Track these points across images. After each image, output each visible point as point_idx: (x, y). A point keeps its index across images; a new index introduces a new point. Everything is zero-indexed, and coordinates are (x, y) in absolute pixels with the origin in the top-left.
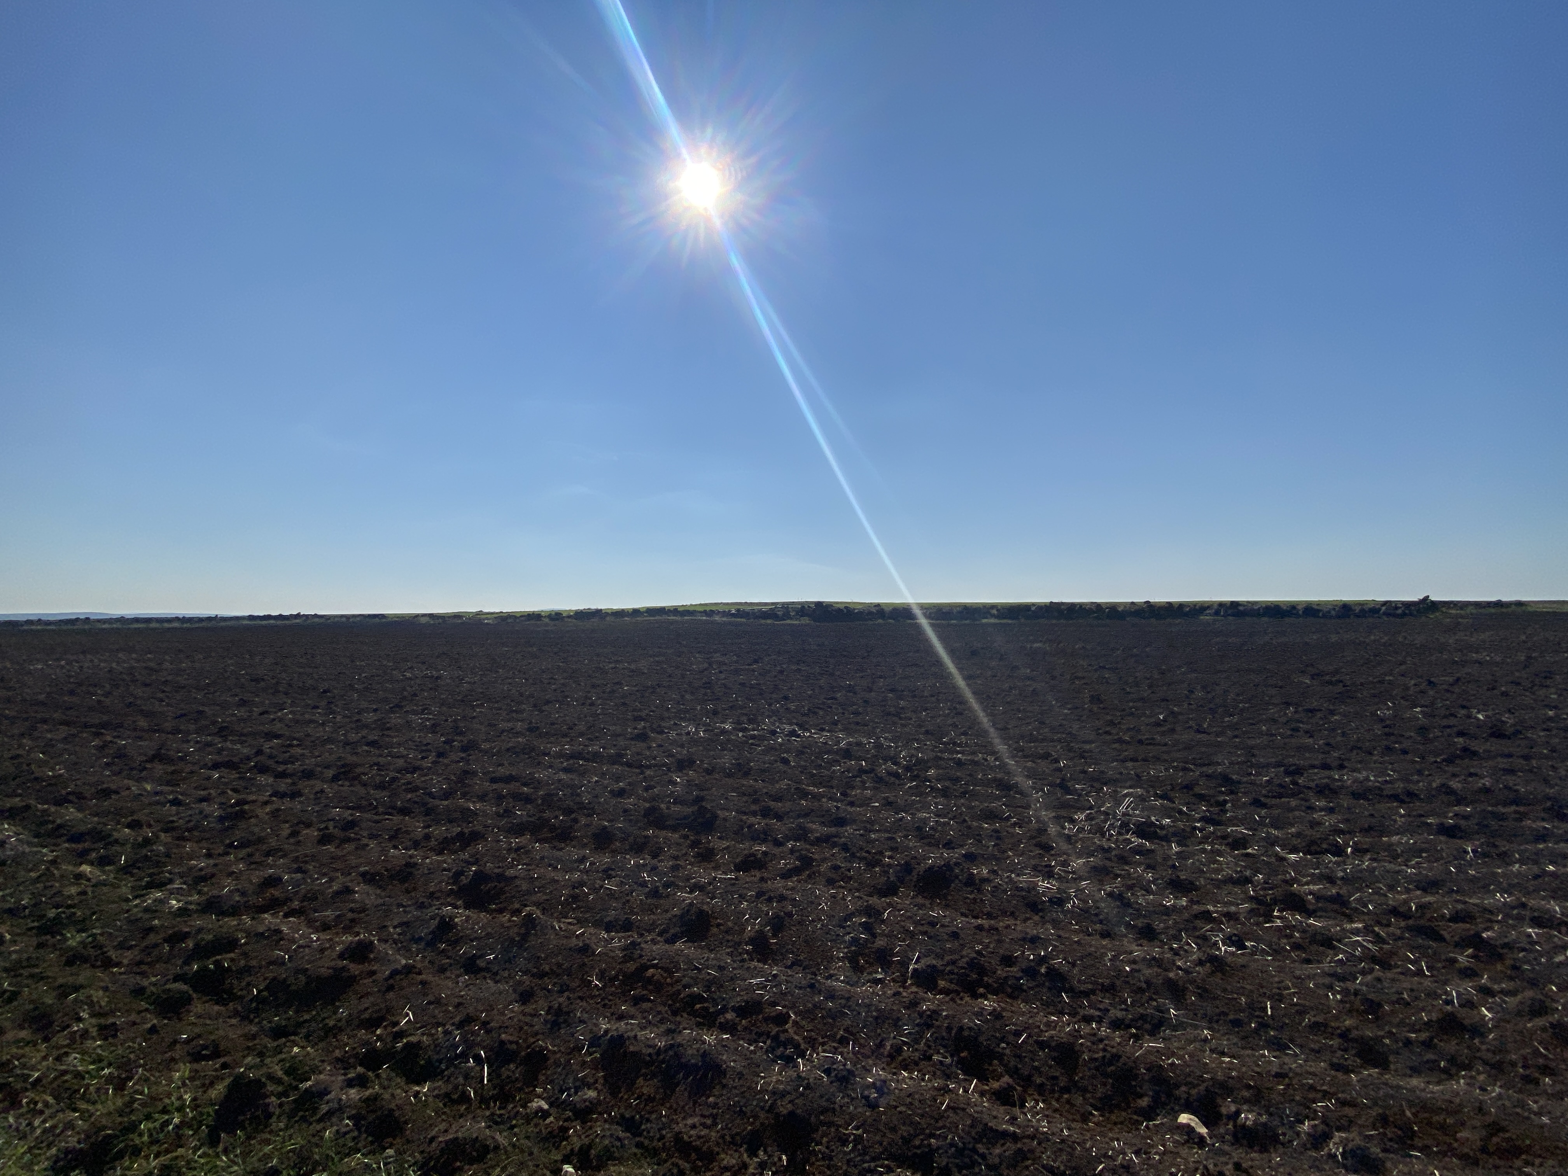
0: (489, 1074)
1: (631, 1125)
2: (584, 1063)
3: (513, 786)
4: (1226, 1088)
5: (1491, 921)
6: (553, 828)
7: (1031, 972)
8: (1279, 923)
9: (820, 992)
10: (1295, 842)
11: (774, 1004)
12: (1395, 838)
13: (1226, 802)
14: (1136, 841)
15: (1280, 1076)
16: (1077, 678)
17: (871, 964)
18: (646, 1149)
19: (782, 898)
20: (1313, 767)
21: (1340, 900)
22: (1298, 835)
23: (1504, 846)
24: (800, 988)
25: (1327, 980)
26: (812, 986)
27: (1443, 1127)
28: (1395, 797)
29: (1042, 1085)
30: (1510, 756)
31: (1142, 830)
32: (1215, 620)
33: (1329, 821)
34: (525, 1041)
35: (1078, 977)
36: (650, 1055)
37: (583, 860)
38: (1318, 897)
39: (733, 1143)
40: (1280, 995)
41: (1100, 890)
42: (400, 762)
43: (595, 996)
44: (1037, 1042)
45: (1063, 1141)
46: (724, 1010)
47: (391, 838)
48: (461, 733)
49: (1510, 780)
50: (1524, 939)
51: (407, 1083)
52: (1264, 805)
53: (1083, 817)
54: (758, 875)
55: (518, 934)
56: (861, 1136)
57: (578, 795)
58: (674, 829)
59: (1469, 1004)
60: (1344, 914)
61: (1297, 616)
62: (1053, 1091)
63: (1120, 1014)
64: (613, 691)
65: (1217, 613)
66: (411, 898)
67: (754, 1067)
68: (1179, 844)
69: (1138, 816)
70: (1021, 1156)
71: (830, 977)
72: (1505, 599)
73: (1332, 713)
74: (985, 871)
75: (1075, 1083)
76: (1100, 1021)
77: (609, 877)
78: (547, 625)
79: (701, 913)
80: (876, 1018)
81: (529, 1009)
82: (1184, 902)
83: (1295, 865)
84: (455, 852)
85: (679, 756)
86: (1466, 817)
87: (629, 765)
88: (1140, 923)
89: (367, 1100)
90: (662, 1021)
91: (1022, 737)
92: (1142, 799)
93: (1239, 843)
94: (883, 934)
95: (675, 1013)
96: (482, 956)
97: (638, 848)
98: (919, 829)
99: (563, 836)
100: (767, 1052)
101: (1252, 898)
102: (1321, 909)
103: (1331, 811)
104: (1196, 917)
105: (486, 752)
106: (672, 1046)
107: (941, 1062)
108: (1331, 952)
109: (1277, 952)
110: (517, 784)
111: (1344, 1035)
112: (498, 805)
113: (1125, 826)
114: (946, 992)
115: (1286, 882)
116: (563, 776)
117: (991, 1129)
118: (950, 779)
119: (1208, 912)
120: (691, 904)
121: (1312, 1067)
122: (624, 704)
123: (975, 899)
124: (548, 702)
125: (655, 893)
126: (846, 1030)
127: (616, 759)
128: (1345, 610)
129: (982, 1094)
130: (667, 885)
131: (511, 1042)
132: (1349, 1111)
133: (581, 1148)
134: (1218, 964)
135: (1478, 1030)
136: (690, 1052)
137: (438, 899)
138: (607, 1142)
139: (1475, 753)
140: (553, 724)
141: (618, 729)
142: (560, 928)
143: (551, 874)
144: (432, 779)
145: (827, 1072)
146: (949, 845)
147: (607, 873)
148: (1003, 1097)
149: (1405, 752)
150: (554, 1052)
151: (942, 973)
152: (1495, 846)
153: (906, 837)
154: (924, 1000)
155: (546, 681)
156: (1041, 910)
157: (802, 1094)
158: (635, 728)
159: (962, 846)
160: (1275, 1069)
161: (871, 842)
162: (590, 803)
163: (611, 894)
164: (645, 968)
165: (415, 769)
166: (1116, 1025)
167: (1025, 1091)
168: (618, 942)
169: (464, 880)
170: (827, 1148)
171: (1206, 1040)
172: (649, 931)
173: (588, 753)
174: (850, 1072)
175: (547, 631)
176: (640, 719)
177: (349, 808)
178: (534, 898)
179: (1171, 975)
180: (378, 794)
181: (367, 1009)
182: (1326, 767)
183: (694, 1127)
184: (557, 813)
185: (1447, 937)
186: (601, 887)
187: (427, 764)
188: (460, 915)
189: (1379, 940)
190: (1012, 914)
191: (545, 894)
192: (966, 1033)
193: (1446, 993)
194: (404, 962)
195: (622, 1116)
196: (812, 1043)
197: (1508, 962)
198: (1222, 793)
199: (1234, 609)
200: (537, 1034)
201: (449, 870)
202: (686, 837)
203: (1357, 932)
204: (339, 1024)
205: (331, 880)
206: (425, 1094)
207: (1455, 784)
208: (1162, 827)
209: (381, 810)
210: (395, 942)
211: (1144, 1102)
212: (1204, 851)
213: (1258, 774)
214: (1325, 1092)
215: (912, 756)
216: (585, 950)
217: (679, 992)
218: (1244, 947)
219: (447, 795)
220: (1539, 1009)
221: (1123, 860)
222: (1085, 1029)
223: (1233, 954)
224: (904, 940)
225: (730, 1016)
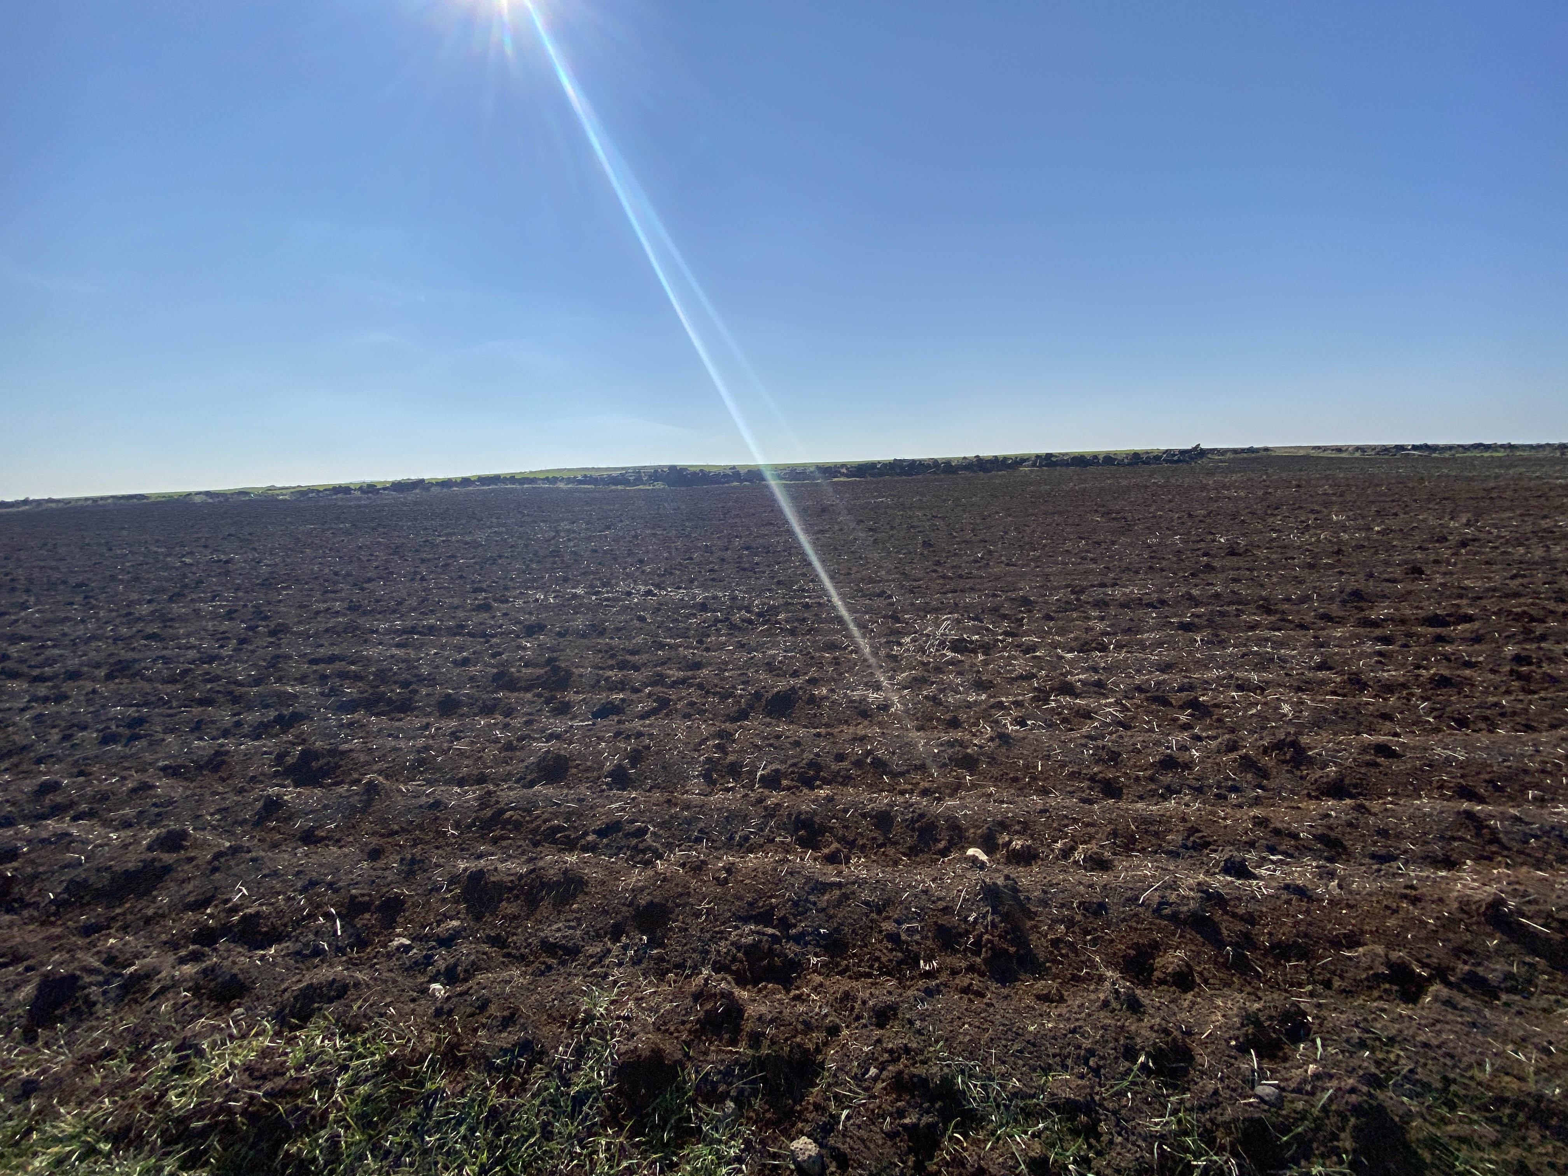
0: (342, 927)
1: (497, 941)
2: (444, 899)
3: (338, 665)
4: (1003, 825)
5: (1205, 689)
6: (390, 702)
7: (859, 763)
8: (1053, 704)
9: (676, 805)
10: (1073, 644)
11: (633, 821)
12: (1146, 635)
13: (1023, 618)
14: (950, 654)
15: (1043, 811)
16: (913, 527)
17: (723, 777)
18: (514, 957)
19: (639, 735)
20: (1093, 586)
21: (1099, 684)
22: (1076, 639)
23: (1224, 634)
24: (657, 805)
25: (1083, 741)
26: (669, 801)
27: (1156, 834)
28: (1150, 605)
29: (864, 846)
30: (1239, 569)
31: (958, 646)
32: (1031, 471)
33: (1099, 626)
34: (378, 892)
35: (897, 763)
36: (512, 881)
37: (427, 726)
38: (1084, 683)
39: (598, 936)
40: (1049, 756)
41: (918, 695)
42: (192, 654)
43: (451, 844)
44: (860, 814)
45: (877, 881)
46: (586, 834)
47: (192, 731)
48: (266, 618)
49: (1236, 587)
50: (1228, 698)
51: (250, 951)
52: (1052, 619)
53: (908, 640)
54: (616, 719)
55: (360, 801)
56: (713, 909)
57: (416, 668)
58: (527, 689)
59: (1184, 748)
60: (1103, 694)
61: (1098, 464)
62: (873, 848)
63: (927, 785)
64: (447, 565)
65: (1034, 465)
66: (229, 785)
67: (614, 874)
68: (984, 654)
69: (954, 635)
70: (845, 897)
71: (687, 792)
72: (1255, 446)
73: (1113, 543)
74: (825, 692)
75: (889, 839)
76: (911, 792)
77: (458, 739)
78: (359, 499)
79: (558, 757)
80: (727, 817)
81: (381, 863)
82: (984, 697)
83: (1071, 662)
84: (277, 735)
85: (526, 623)
86: (1198, 616)
87: (470, 634)
88: (948, 716)
89: (205, 971)
90: (523, 853)
91: (862, 580)
92: (958, 621)
93: (1031, 648)
94: (734, 752)
95: (536, 844)
96: (321, 827)
97: (488, 710)
98: (768, 664)
99: (405, 707)
100: (627, 860)
101: (1036, 688)
102: (1085, 692)
103: (1102, 619)
104: (992, 707)
105: (300, 634)
106: (534, 870)
107: (782, 842)
108: (1089, 721)
109: (1050, 725)
110: (343, 663)
111: (1092, 779)
112: (321, 685)
113: (942, 644)
114: (789, 788)
115: (1062, 674)
116: (395, 651)
117: (821, 883)
118: (797, 620)
119: (1002, 703)
120: (548, 752)
121: (1067, 802)
122: (461, 577)
123: (815, 714)
124: (370, 580)
125: (509, 747)
126: (701, 831)
127: (458, 630)
128: (1136, 459)
129: (815, 860)
130: (521, 739)
131: (363, 895)
132: (1091, 830)
133: (447, 967)
134: (1004, 738)
135: (1188, 766)
136: (552, 872)
137: (262, 782)
138: (473, 957)
139: (1213, 568)
140: (378, 601)
141: (456, 601)
142: (408, 790)
143: (391, 742)
144: (236, 667)
145: (683, 865)
146: (795, 674)
147: (455, 736)
148: (832, 859)
149: (1162, 570)
150: (412, 896)
151: (785, 775)
152: (1218, 636)
153: (757, 671)
154: (769, 797)
155: (365, 559)
156: (871, 716)
157: (660, 886)
158: (476, 599)
159: (806, 674)
160: (1039, 807)
161: (723, 679)
162: (429, 675)
163: (461, 754)
164: (502, 812)
165: (211, 659)
166: (925, 793)
167: (850, 851)
168: (472, 794)
169: (289, 760)
170: (683, 922)
171: (991, 795)
172: (505, 781)
173: (424, 626)
174: (703, 862)
175: (360, 506)
176: (481, 590)
177: (132, 706)
178: (375, 767)
179: (969, 751)
180: (169, 688)
181: (190, 892)
182: (1103, 585)
183: (559, 930)
184: (393, 687)
185: (1174, 702)
186: (450, 749)
187: (224, 652)
188: (290, 794)
189: (1125, 709)
190: (846, 722)
191: (389, 762)
192: (803, 817)
193: (1168, 741)
194: (228, 844)
195: (488, 936)
196: (670, 847)
197: (1215, 717)
198: (1021, 611)
199: (1048, 461)
200: (392, 882)
201: (271, 753)
202: (539, 695)
203: (1109, 705)
204: (160, 911)
205: (123, 778)
206: (272, 956)
207: (1195, 592)
208: (972, 642)
209: (174, 704)
210: (214, 828)
211: (942, 845)
212: (1002, 657)
213: (1051, 594)
214: (1074, 819)
215: (764, 604)
216: (437, 805)
217: (539, 827)
218: (1027, 725)
219: (257, 682)
220: (1232, 747)
221: (938, 670)
222: (900, 799)
223: (1017, 731)
224: (752, 753)
225: (590, 838)
